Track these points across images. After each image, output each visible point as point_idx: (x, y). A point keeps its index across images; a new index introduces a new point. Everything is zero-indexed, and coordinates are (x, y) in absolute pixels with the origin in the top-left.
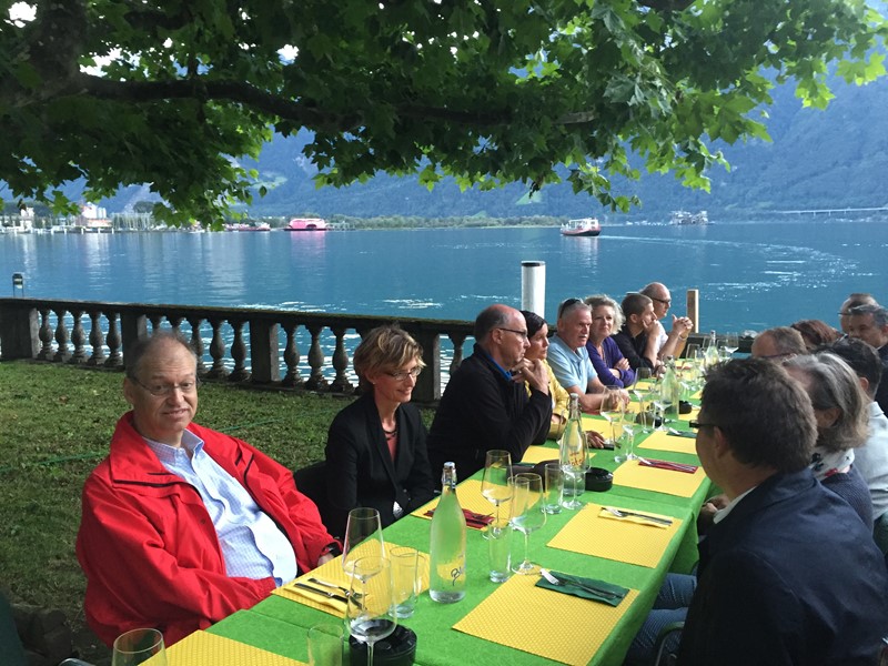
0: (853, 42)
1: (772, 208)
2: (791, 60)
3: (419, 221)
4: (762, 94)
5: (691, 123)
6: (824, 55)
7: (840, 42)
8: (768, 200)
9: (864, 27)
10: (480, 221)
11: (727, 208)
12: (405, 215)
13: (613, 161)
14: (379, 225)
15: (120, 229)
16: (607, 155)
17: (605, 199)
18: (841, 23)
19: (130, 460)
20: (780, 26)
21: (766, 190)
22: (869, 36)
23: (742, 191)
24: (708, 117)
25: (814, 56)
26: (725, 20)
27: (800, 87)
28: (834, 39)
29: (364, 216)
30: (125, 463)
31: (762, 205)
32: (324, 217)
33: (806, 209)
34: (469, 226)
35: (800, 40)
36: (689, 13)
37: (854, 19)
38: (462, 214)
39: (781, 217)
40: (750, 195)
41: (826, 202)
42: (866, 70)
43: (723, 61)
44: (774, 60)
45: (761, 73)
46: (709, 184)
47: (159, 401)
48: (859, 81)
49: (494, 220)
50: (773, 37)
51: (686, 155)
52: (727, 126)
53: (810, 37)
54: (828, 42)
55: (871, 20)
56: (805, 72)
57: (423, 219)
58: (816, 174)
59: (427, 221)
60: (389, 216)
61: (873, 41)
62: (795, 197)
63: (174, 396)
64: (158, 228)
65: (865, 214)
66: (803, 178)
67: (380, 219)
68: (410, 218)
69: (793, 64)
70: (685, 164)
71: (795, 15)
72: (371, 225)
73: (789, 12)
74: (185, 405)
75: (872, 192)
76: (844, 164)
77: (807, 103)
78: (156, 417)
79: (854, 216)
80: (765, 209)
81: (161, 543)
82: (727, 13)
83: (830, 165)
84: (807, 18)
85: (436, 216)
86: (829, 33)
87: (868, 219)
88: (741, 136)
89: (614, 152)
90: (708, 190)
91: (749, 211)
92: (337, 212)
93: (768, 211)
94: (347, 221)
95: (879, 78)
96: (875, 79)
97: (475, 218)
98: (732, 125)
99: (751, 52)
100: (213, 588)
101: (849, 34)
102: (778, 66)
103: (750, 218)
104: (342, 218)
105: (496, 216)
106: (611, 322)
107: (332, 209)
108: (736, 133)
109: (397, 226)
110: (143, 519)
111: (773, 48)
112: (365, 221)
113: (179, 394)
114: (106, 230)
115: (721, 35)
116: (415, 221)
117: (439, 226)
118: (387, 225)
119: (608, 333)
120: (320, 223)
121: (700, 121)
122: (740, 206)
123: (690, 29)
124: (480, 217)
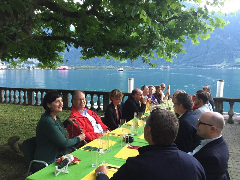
0: (203, 31)
1: (186, 65)
2: (190, 34)
3: (94, 67)
4: (184, 41)
5: (170, 49)
6: (197, 33)
7: (200, 31)
8: (185, 63)
9: (205, 28)
10: (111, 68)
11: (174, 65)
12: (90, 66)
13: (151, 55)
14: (83, 68)
15: (9, 69)
16: (149, 54)
17: (150, 64)
18: (200, 27)
19: (76, 113)
20: (188, 27)
21: (184, 60)
22: (207, 30)
23: (178, 61)
24: (174, 48)
25: (195, 33)
26: (176, 25)
27: (192, 40)
28: (199, 30)
29: (79, 66)
30: (75, 114)
31: (183, 64)
32: (68, 66)
33: (194, 65)
34: (108, 69)
35: (192, 30)
36: (168, 24)
37: (203, 26)
38: (106, 66)
39: (188, 67)
40: (180, 62)
41: (199, 64)
42: (206, 37)
43: (175, 34)
44: (186, 34)
45: (183, 37)
46: (172, 61)
47: (79, 102)
48: (205, 39)
49: (114, 67)
50: (186, 29)
51: (167, 54)
52: (177, 50)
53: (194, 29)
54: (198, 31)
55: (207, 26)
56: (193, 37)
57: (95, 67)
58: (196, 57)
59: (96, 67)
60: (86, 66)
61: (207, 31)
62: (192, 62)
63: (82, 101)
64: (20, 68)
65: (209, 67)
66: (193, 58)
67: (83, 67)
68: (91, 67)
69: (191, 35)
70: (167, 56)
71: (191, 25)
72: (81, 68)
73: (189, 24)
74: (84, 103)
75: (210, 61)
76: (203, 54)
77: (193, 43)
78: (79, 105)
79: (206, 67)
80: (184, 65)
81: (83, 128)
82: (176, 24)
83: (200, 54)
84: (193, 25)
85: (99, 66)
86: (198, 29)
87: (210, 68)
88: (180, 52)
89: (151, 53)
90: (172, 62)
91: (180, 66)
92: (71, 65)
93: (185, 66)
94: (74, 67)
95: (209, 39)
96: (208, 39)
97: (109, 67)
98: (178, 50)
99: (181, 32)
100: (92, 135)
101: (202, 29)
102: (187, 35)
103: (180, 68)
104: (73, 66)
105: (115, 66)
106: (153, 91)
107: (70, 64)
108: (179, 52)
109: (88, 68)
110: (80, 123)
111: (186, 31)
112: (79, 67)
113: (83, 101)
114: (5, 69)
115: (175, 29)
116: (93, 67)
117: (100, 69)
118: (85, 68)
119: (153, 93)
120: (67, 68)
121: (172, 49)
122: (178, 64)
123: (168, 27)
124: (111, 66)
